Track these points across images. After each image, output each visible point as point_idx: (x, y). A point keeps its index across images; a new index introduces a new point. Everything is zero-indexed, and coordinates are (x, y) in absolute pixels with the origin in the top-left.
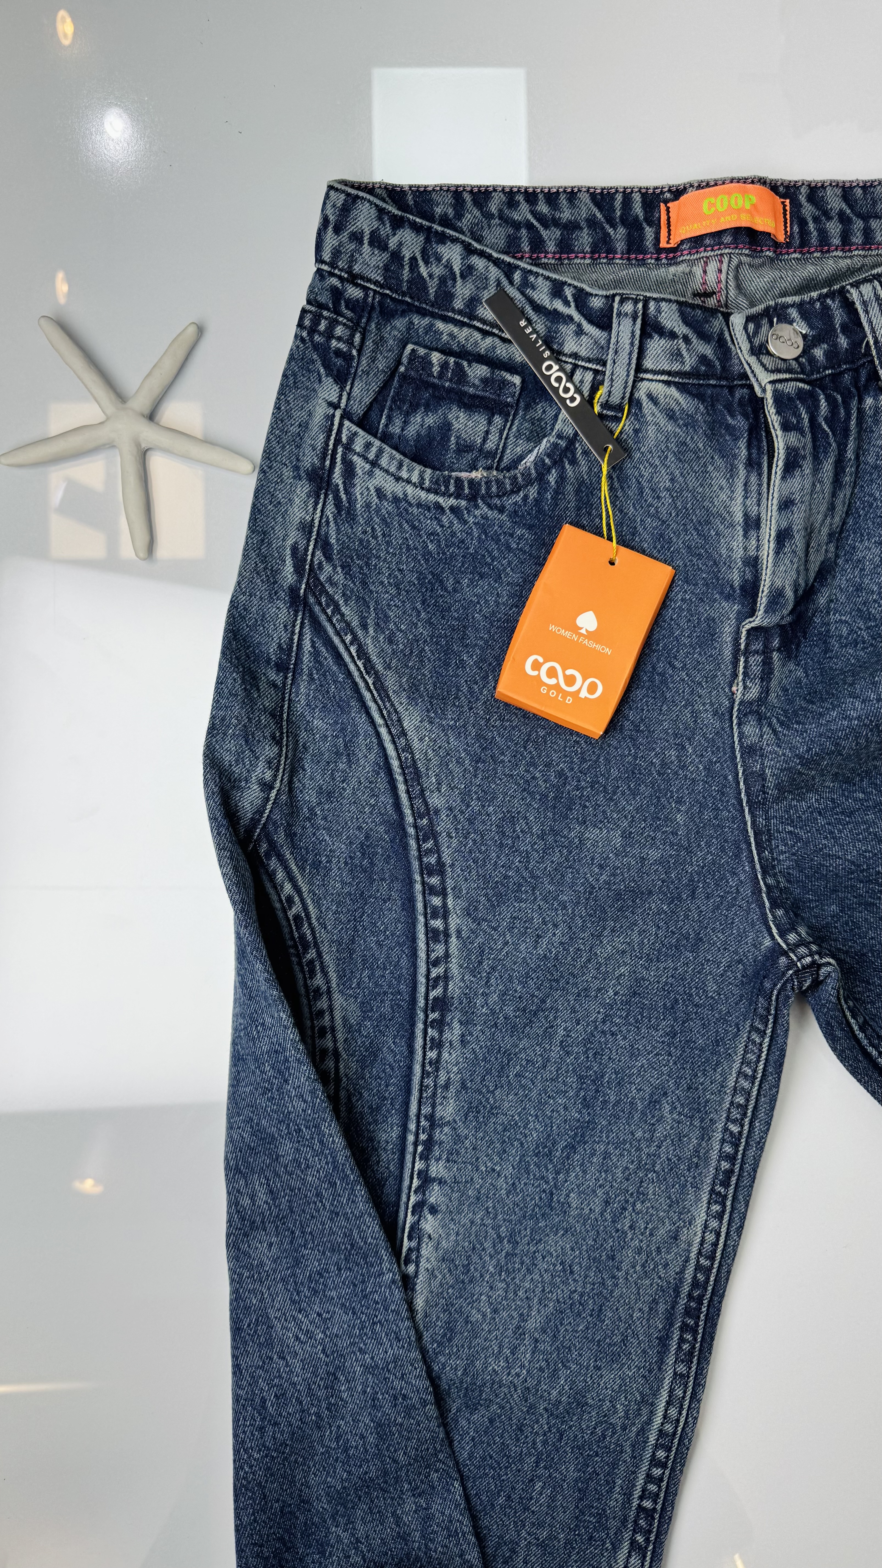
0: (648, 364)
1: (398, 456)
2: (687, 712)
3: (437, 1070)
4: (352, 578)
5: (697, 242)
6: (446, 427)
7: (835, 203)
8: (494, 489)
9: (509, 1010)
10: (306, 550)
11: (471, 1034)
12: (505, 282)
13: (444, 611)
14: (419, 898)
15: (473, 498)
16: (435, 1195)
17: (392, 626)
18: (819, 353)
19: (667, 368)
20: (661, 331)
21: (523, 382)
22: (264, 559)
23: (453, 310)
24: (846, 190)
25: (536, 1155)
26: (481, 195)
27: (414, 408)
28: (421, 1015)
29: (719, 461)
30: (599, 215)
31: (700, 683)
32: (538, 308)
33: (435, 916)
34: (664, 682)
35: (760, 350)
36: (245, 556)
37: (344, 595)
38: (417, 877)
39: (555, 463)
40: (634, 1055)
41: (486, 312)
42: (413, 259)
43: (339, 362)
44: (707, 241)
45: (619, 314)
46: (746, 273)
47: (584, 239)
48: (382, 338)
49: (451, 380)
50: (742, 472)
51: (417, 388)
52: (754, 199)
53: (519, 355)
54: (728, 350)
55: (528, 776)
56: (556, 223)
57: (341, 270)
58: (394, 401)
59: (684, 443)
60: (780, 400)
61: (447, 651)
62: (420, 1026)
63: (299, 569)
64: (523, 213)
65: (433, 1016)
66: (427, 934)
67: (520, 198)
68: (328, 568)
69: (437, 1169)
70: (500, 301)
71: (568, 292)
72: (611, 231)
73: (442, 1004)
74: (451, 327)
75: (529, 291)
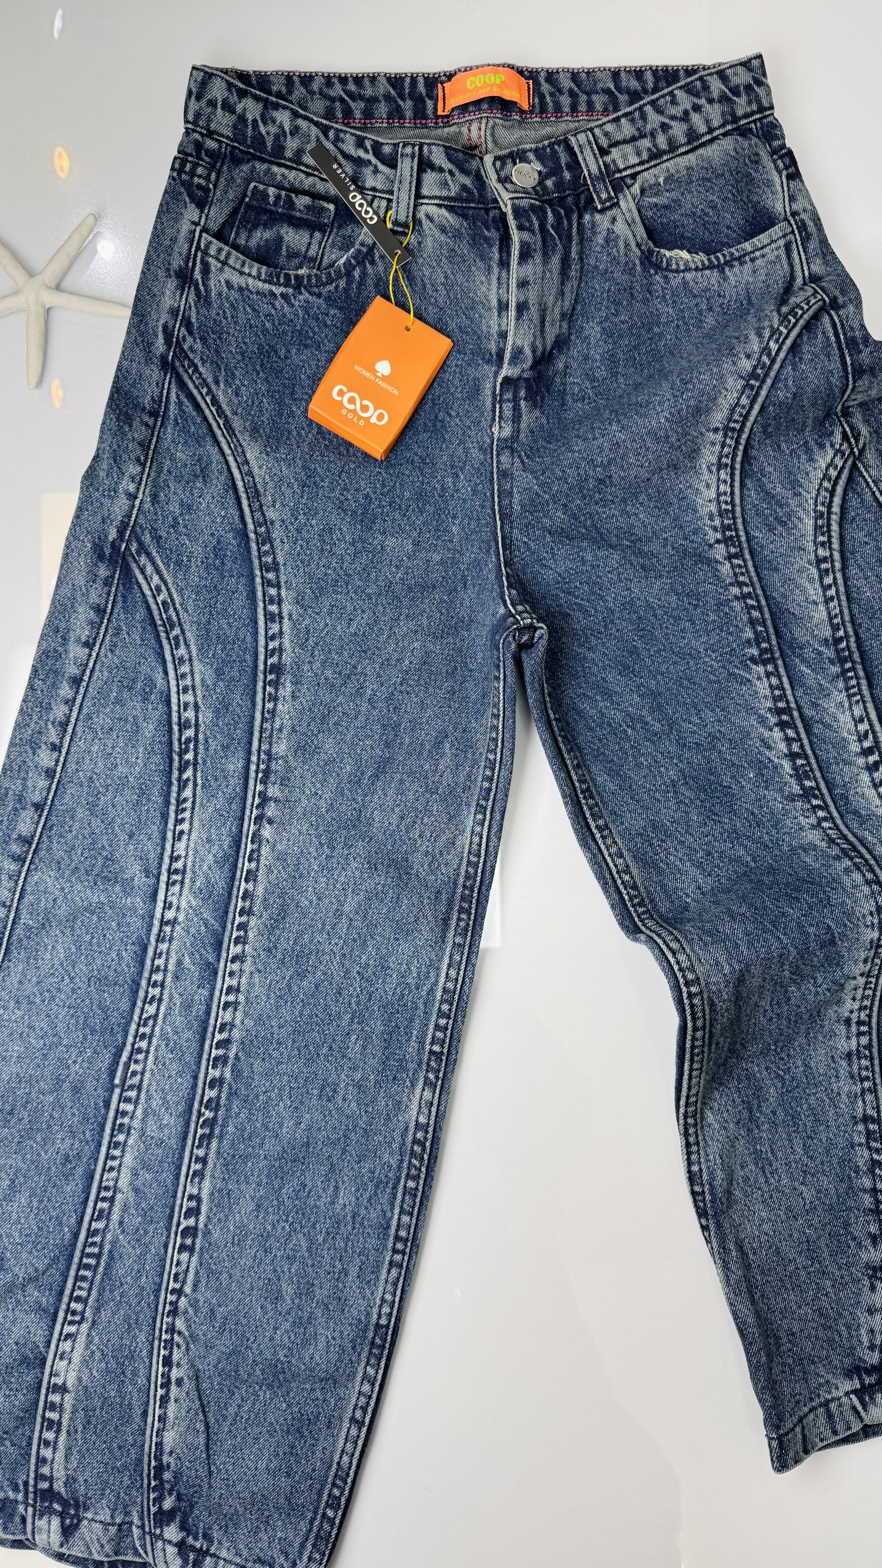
0: (425, 191)
1: (242, 257)
2: (460, 449)
3: (274, 716)
4: (208, 348)
5: (464, 108)
6: (279, 240)
7: (566, 83)
8: (314, 281)
9: (329, 673)
10: (174, 327)
11: (299, 691)
12: (322, 138)
13: (278, 373)
14: (259, 588)
15: (298, 288)
16: (271, 811)
17: (237, 382)
18: (549, 183)
19: (438, 194)
20: (432, 167)
21: (336, 209)
22: (142, 334)
23: (285, 158)
24: (575, 75)
25: (349, 782)
26: (307, 79)
27: (255, 227)
28: (261, 676)
29: (480, 263)
30: (392, 92)
31: (469, 427)
32: (347, 157)
33: (272, 602)
34: (443, 427)
35: (505, 180)
36: (129, 332)
37: (202, 359)
38: (258, 573)
39: (358, 263)
40: (423, 706)
41: (308, 159)
42: (255, 121)
43: (200, 193)
44: (471, 109)
45: (402, 155)
46: (501, 132)
47: (382, 109)
48: (232, 178)
49: (283, 207)
50: (496, 270)
51: (258, 214)
52: (503, 78)
53: (333, 190)
54: (484, 182)
55: (342, 498)
56: (361, 98)
57: (202, 128)
58: (241, 222)
59: (453, 250)
60: (516, 210)
61: (280, 403)
62: (260, 684)
63: (168, 341)
64: (337, 90)
65: (270, 677)
66: (265, 616)
67: (335, 80)
68: (189, 339)
69: (273, 791)
70: (319, 152)
71: (368, 144)
72: (401, 103)
73: (277, 669)
74: (283, 170)
75: (340, 144)
